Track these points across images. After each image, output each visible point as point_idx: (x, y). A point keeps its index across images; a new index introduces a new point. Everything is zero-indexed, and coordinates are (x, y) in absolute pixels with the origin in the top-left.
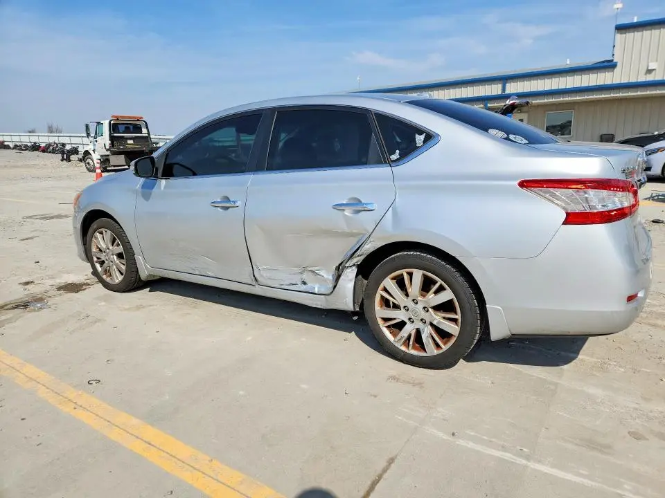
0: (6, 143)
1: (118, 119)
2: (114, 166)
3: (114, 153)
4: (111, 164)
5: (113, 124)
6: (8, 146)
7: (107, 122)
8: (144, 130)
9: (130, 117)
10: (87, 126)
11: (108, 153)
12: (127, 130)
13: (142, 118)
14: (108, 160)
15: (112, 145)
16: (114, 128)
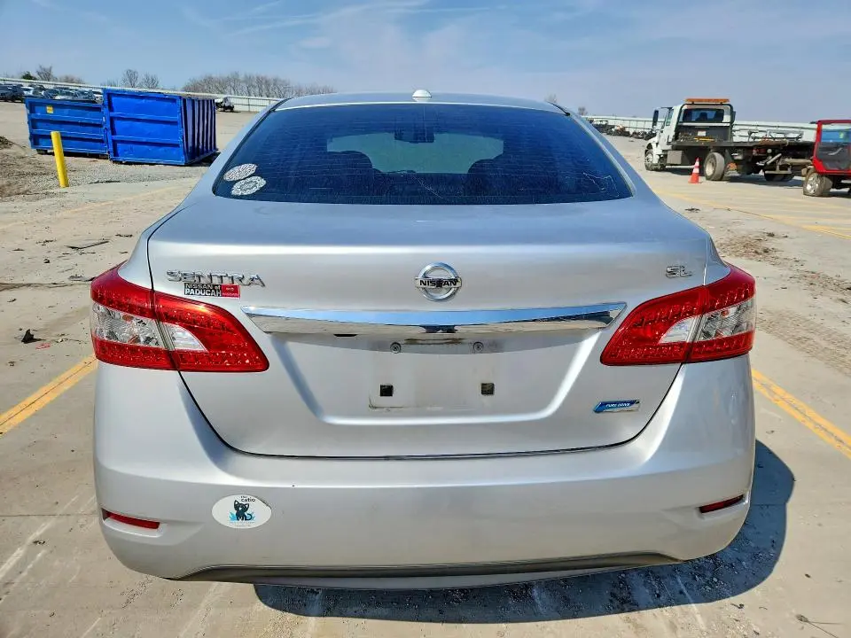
0: (627, 130)
1: (693, 104)
2: (672, 165)
3: (675, 148)
4: (668, 162)
5: (686, 110)
6: (628, 132)
7: (679, 107)
8: (727, 118)
9: (709, 100)
10: (656, 112)
11: (669, 147)
12: (703, 118)
13: (727, 100)
14: (666, 156)
15: (676, 137)
16: (687, 115)
